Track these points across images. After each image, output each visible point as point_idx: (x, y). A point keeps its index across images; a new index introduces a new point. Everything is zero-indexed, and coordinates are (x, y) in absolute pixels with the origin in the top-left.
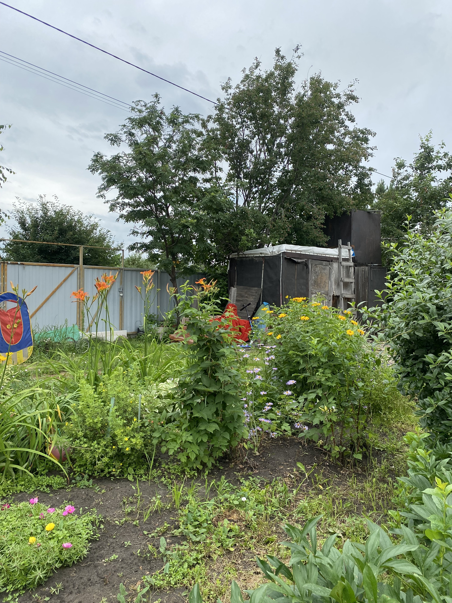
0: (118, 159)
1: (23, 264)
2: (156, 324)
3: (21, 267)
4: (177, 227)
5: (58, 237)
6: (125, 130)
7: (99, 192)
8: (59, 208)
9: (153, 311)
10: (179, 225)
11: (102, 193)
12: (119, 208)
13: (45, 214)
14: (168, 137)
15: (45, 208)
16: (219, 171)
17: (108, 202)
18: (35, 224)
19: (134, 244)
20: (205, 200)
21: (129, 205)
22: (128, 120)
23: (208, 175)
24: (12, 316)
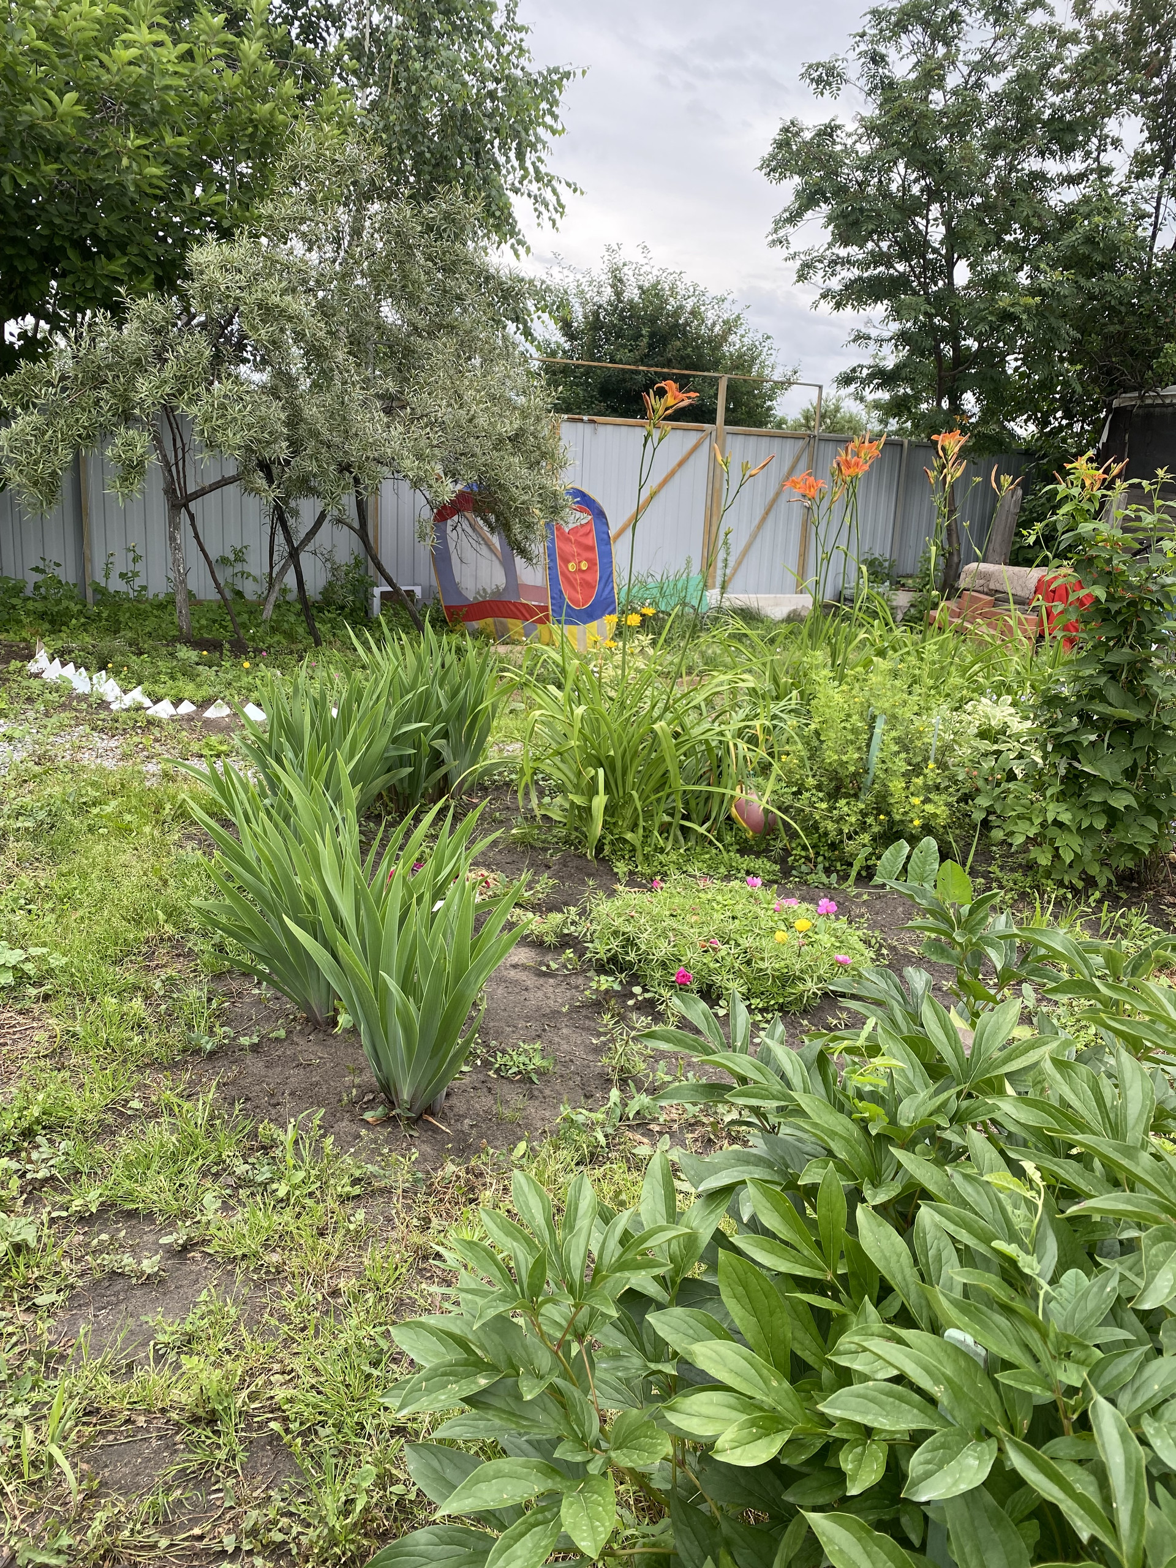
0: (831, 136)
1: (593, 422)
2: (887, 584)
3: (589, 428)
4: (984, 319)
5: (647, 356)
6: (863, 47)
7: (776, 231)
8: (652, 279)
9: (882, 550)
10: (991, 313)
11: (781, 233)
12: (821, 273)
13: (618, 294)
14: (978, 57)
15: (618, 283)
16: (1109, 147)
17: (794, 256)
18: (595, 324)
19: (854, 370)
20: (1071, 238)
21: (849, 262)
22: (869, 17)
23: (1076, 165)
24: (579, 544)
